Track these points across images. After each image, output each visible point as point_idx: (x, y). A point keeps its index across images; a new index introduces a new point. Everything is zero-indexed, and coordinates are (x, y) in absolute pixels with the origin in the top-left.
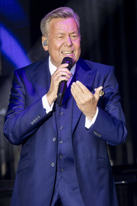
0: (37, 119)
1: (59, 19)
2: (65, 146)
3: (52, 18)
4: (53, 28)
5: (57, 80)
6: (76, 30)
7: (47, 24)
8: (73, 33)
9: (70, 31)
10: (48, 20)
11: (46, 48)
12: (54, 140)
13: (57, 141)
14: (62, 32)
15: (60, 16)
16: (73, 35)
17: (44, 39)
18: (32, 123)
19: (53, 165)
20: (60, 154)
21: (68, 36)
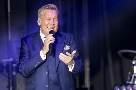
0: (38, 64)
1: (49, 10)
2: (53, 76)
3: (45, 9)
4: (45, 14)
5: (48, 42)
6: (57, 17)
7: (42, 12)
8: (55, 18)
9: (54, 17)
10: (43, 10)
11: (39, 24)
12: (47, 73)
13: (48, 74)
14: (50, 17)
15: (50, 9)
16: (55, 19)
17: (39, 19)
18: (35, 66)
19: (47, 86)
20: (50, 81)
21: (52, 20)
